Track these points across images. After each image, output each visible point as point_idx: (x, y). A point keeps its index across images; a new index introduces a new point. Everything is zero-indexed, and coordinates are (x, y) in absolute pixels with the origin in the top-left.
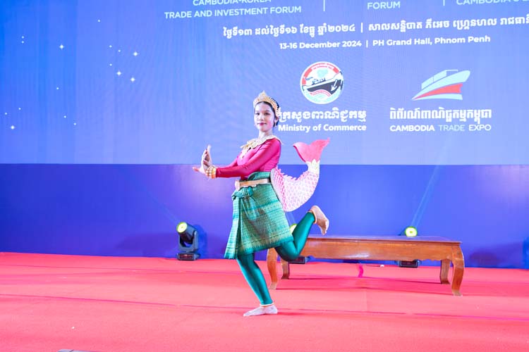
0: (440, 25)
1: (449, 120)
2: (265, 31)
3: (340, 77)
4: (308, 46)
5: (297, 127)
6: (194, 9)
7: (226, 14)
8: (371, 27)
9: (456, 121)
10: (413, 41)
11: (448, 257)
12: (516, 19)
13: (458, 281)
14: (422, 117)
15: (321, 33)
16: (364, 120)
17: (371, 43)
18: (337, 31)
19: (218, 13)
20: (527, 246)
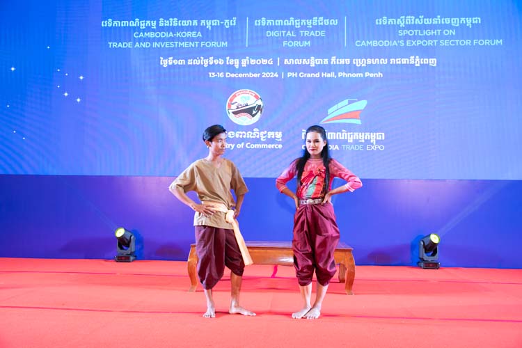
0: (342, 62)
1: (350, 141)
2: (196, 62)
3: (260, 103)
4: (232, 75)
6: (135, 41)
7: (163, 46)
8: (286, 61)
9: (356, 142)
10: (321, 75)
12: (402, 60)
15: (244, 64)
16: (281, 140)
17: (286, 75)
18: (257, 63)
19: (156, 44)
20: (413, 247)
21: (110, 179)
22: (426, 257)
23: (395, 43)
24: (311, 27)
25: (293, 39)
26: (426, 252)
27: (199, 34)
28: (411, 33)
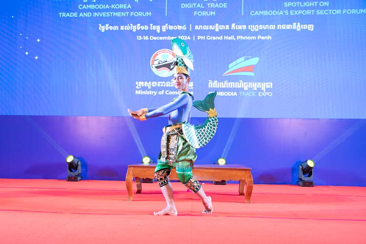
0: (240, 27)
1: (246, 89)
2: (127, 28)
4: (155, 38)
5: (148, 92)
6: (79, 12)
7: (101, 16)
8: (196, 27)
9: (250, 90)
10: (223, 38)
11: (243, 179)
12: (287, 25)
13: (249, 194)
14: (229, 87)
15: (164, 30)
16: (192, 88)
17: (196, 38)
18: (174, 29)
19: (95, 14)
20: (294, 170)
21: (62, 118)
22: (304, 178)
23: (281, 13)
25: (202, 10)
26: (303, 174)
27: (129, 6)
28: (294, 4)
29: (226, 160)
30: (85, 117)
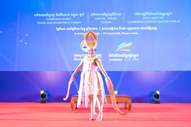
0: (123, 29)
1: (126, 57)
2: (70, 29)
4: (83, 34)
5: (80, 59)
6: (47, 21)
7: (57, 23)
8: (102, 29)
9: (128, 58)
10: (115, 33)
11: (127, 101)
12: (145, 28)
13: (130, 108)
14: (119, 56)
15: (87, 30)
16: (101, 57)
17: (102, 33)
18: (92, 29)
19: (54, 23)
20: (150, 96)
21: (38, 72)
22: (155, 99)
23: (142, 22)
24: (111, 16)
25: (105, 21)
26: (155, 98)
27: (71, 19)
28: (147, 18)
29: (118, 92)
30: (49, 72)
